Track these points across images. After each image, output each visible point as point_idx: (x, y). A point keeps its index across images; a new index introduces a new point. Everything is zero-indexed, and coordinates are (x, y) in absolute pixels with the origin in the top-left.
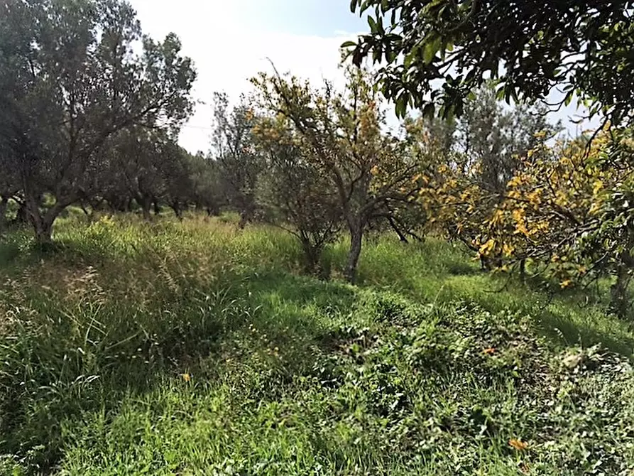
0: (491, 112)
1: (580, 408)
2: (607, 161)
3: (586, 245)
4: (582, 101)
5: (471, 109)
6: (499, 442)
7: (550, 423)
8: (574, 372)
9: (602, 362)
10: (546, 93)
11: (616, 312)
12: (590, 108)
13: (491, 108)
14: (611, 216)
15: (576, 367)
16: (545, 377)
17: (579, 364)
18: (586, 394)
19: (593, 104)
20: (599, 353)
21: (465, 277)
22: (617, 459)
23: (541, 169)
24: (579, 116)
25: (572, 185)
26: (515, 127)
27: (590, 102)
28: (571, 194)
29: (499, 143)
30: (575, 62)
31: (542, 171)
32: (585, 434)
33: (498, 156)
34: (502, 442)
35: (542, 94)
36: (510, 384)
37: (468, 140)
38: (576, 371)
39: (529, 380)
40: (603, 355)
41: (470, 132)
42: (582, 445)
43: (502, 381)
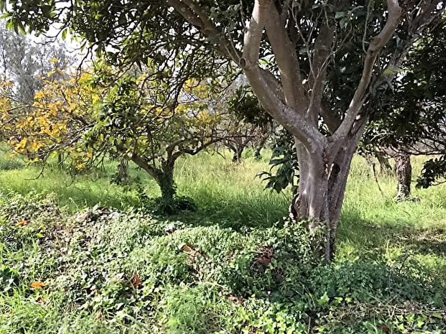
0: (21, 41)
1: (85, 248)
2: (95, 81)
3: (88, 139)
4: (74, 38)
5: (5, 37)
6: (23, 287)
7: (63, 263)
8: (83, 225)
9: (101, 215)
10: (47, 29)
11: (115, 181)
12: (81, 43)
13: (21, 38)
14: (102, 118)
15: (84, 221)
16: (63, 232)
17: (86, 219)
18: (89, 237)
19: (82, 41)
20: (100, 209)
21: (15, 171)
22: (104, 273)
23: (57, 86)
24: (72, 48)
25: (80, 98)
26: (43, 55)
27: (80, 39)
28: (81, 105)
29: (31, 66)
30: (63, 7)
31: (58, 88)
32: (85, 263)
33: (32, 77)
34: (25, 287)
35: (44, 30)
36: (35, 245)
37: (5, 62)
38: (84, 224)
39: (51, 238)
40: (102, 209)
41: (6, 55)
42: (83, 272)
43: (30, 242)
